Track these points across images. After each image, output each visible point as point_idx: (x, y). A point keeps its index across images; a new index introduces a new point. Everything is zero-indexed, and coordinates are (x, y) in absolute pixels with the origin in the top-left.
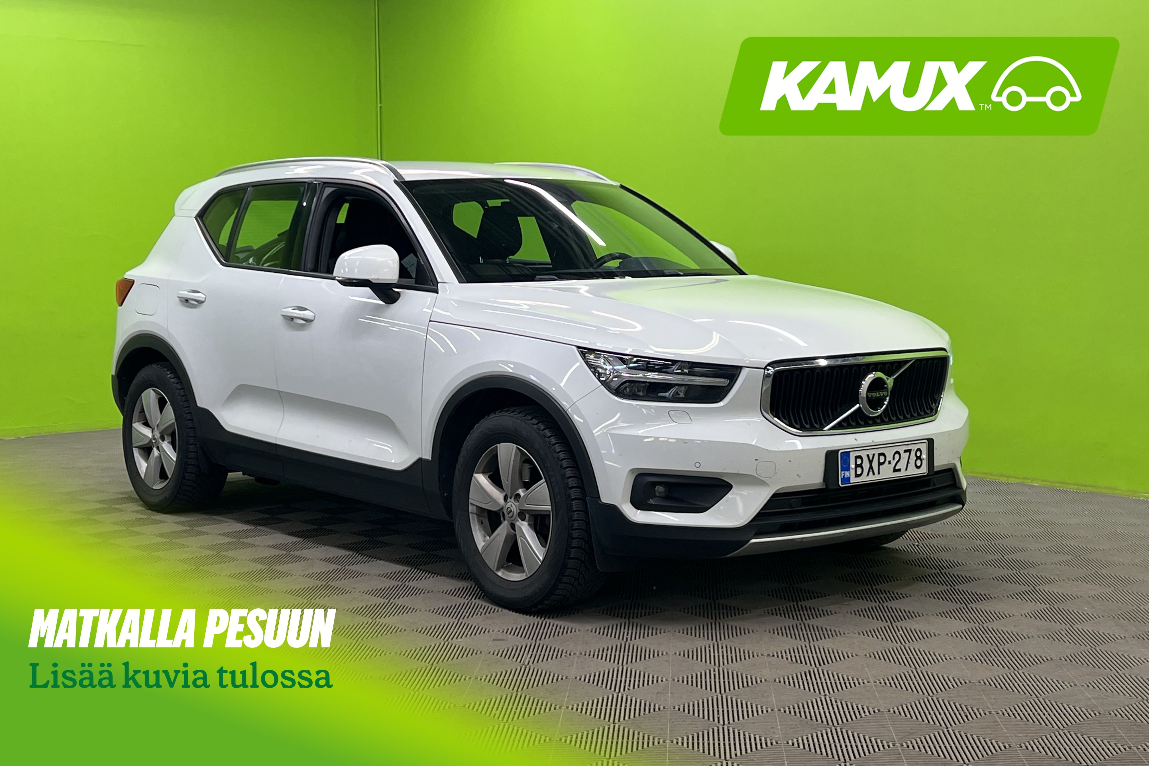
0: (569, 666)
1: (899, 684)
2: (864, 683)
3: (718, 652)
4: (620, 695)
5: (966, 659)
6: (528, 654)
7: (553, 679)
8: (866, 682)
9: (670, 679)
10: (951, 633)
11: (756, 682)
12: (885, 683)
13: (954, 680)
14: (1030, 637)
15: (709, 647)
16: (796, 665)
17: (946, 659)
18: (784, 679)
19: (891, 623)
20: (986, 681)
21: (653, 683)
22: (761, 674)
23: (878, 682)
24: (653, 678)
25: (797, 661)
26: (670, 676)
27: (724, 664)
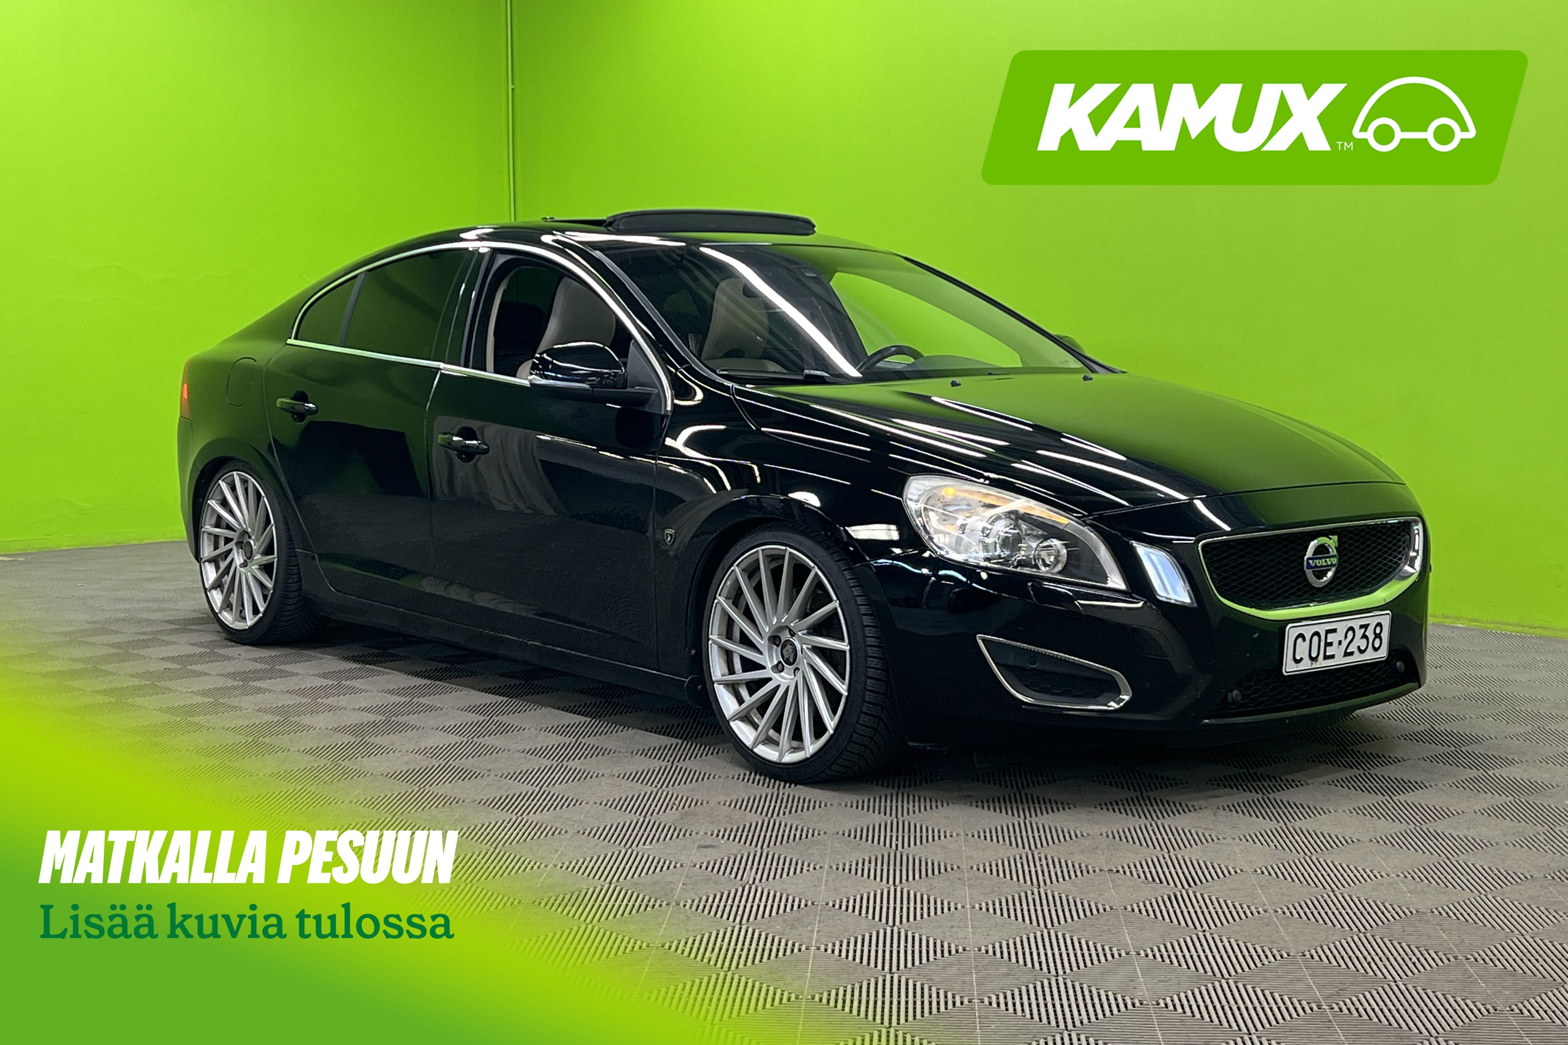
0: (815, 886)
2: (1259, 913)
3: (1035, 867)
4: (896, 929)
5: (1405, 877)
7: (792, 906)
8: (1261, 910)
9: (968, 906)
11: (1097, 910)
16: (1154, 885)
21: (942, 912)
22: (1103, 899)
24: (942, 904)
26: (968, 901)
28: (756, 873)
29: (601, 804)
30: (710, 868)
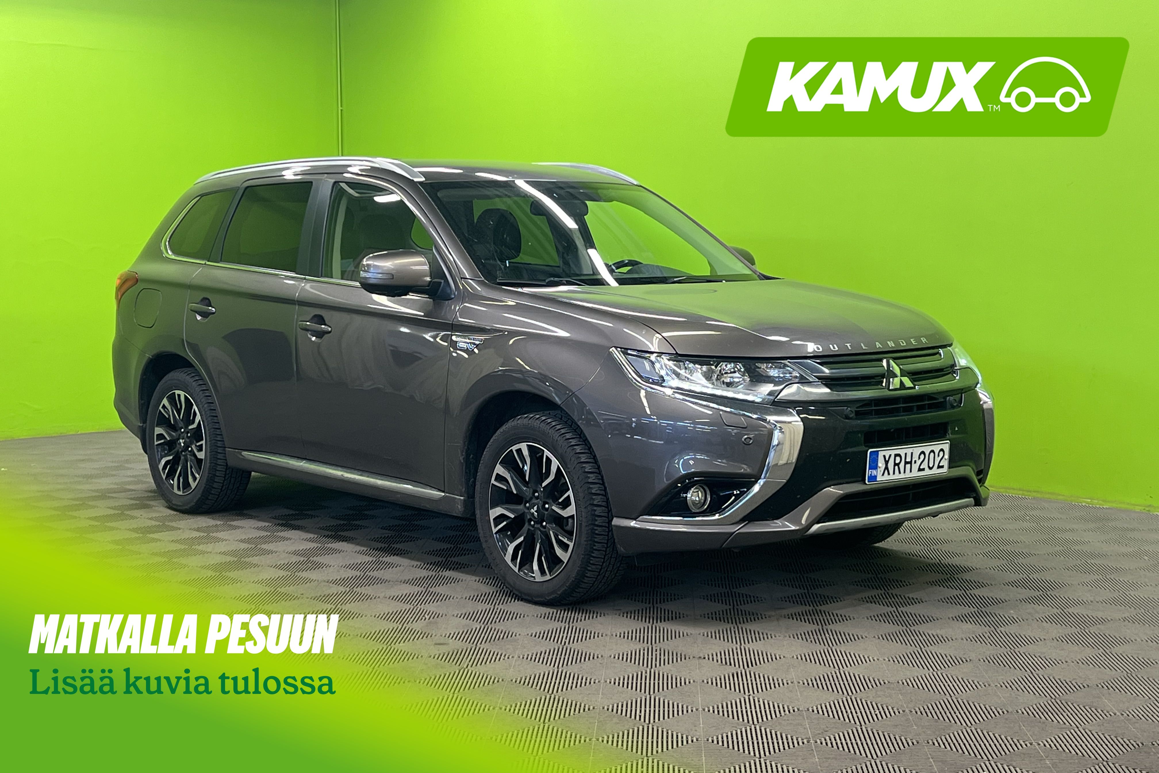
0: (506, 669)
1: (822, 684)
2: (788, 684)
3: (652, 655)
4: (553, 696)
5: (889, 660)
6: (467, 658)
7: (489, 682)
8: (789, 682)
9: (602, 681)
10: (878, 636)
11: (685, 683)
12: (808, 684)
13: (874, 681)
14: (954, 639)
15: (644, 650)
16: (726, 666)
17: (870, 661)
18: (712, 680)
19: (822, 626)
20: (904, 681)
21: (585, 685)
22: (690, 676)
23: (801, 683)
24: (586, 679)
25: (726, 663)
26: (603, 678)
27: (656, 666)
28: (470, 661)
29: (375, 617)
30: (440, 658)
